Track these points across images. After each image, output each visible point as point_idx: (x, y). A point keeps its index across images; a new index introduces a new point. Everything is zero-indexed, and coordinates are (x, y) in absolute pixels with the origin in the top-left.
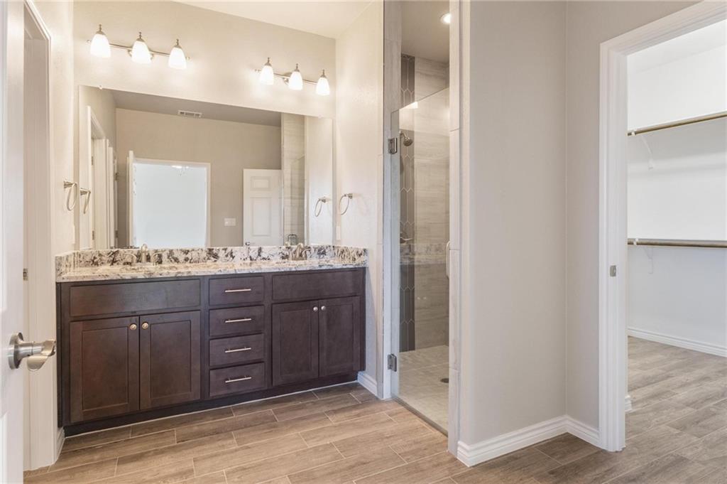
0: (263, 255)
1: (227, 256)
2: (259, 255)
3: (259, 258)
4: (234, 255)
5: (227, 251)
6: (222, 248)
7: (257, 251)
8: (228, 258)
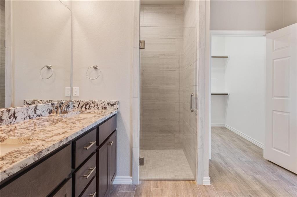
0: (38, 112)
1: (10, 118)
2: (35, 113)
3: (35, 115)
4: (16, 115)
5: (10, 113)
6: (5, 109)
7: (33, 110)
8: (11, 120)
